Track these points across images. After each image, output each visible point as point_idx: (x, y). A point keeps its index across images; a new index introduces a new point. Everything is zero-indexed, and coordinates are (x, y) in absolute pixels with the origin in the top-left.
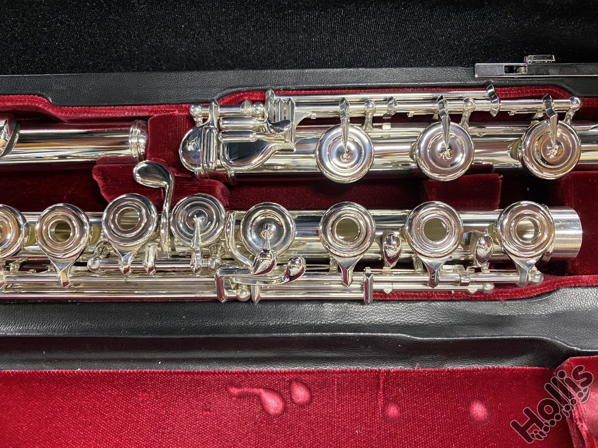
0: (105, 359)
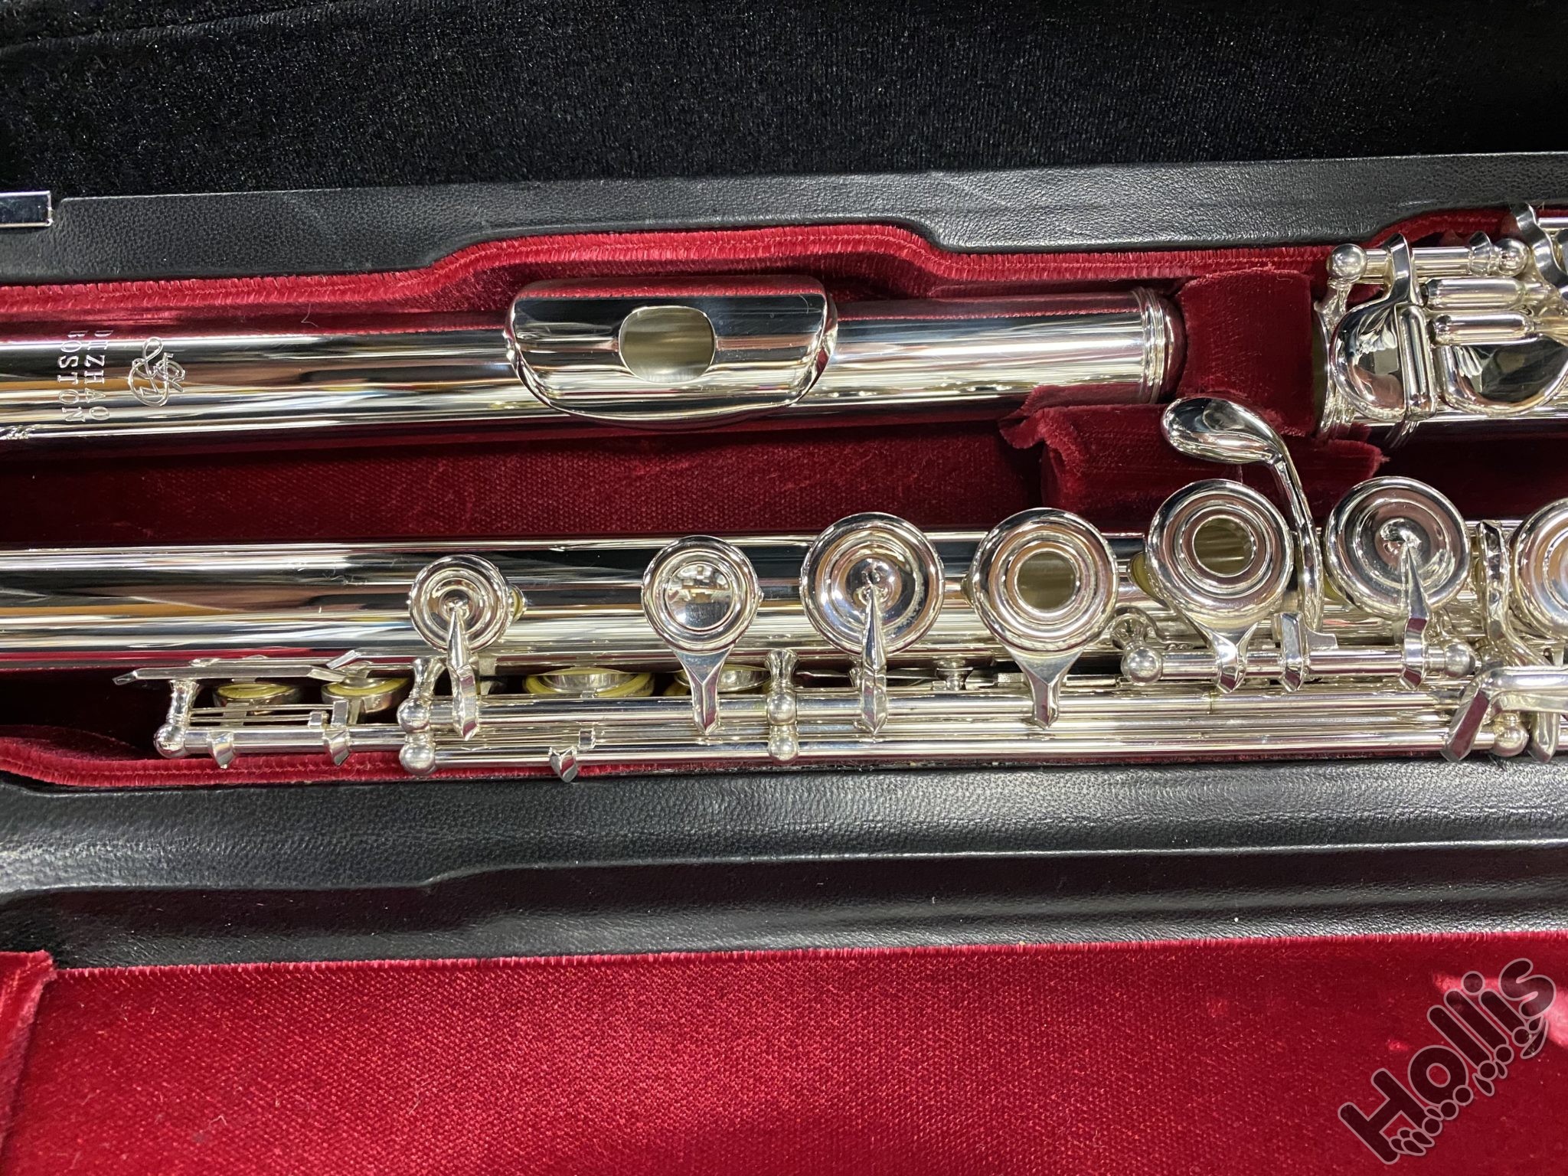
0: (1095, 916)
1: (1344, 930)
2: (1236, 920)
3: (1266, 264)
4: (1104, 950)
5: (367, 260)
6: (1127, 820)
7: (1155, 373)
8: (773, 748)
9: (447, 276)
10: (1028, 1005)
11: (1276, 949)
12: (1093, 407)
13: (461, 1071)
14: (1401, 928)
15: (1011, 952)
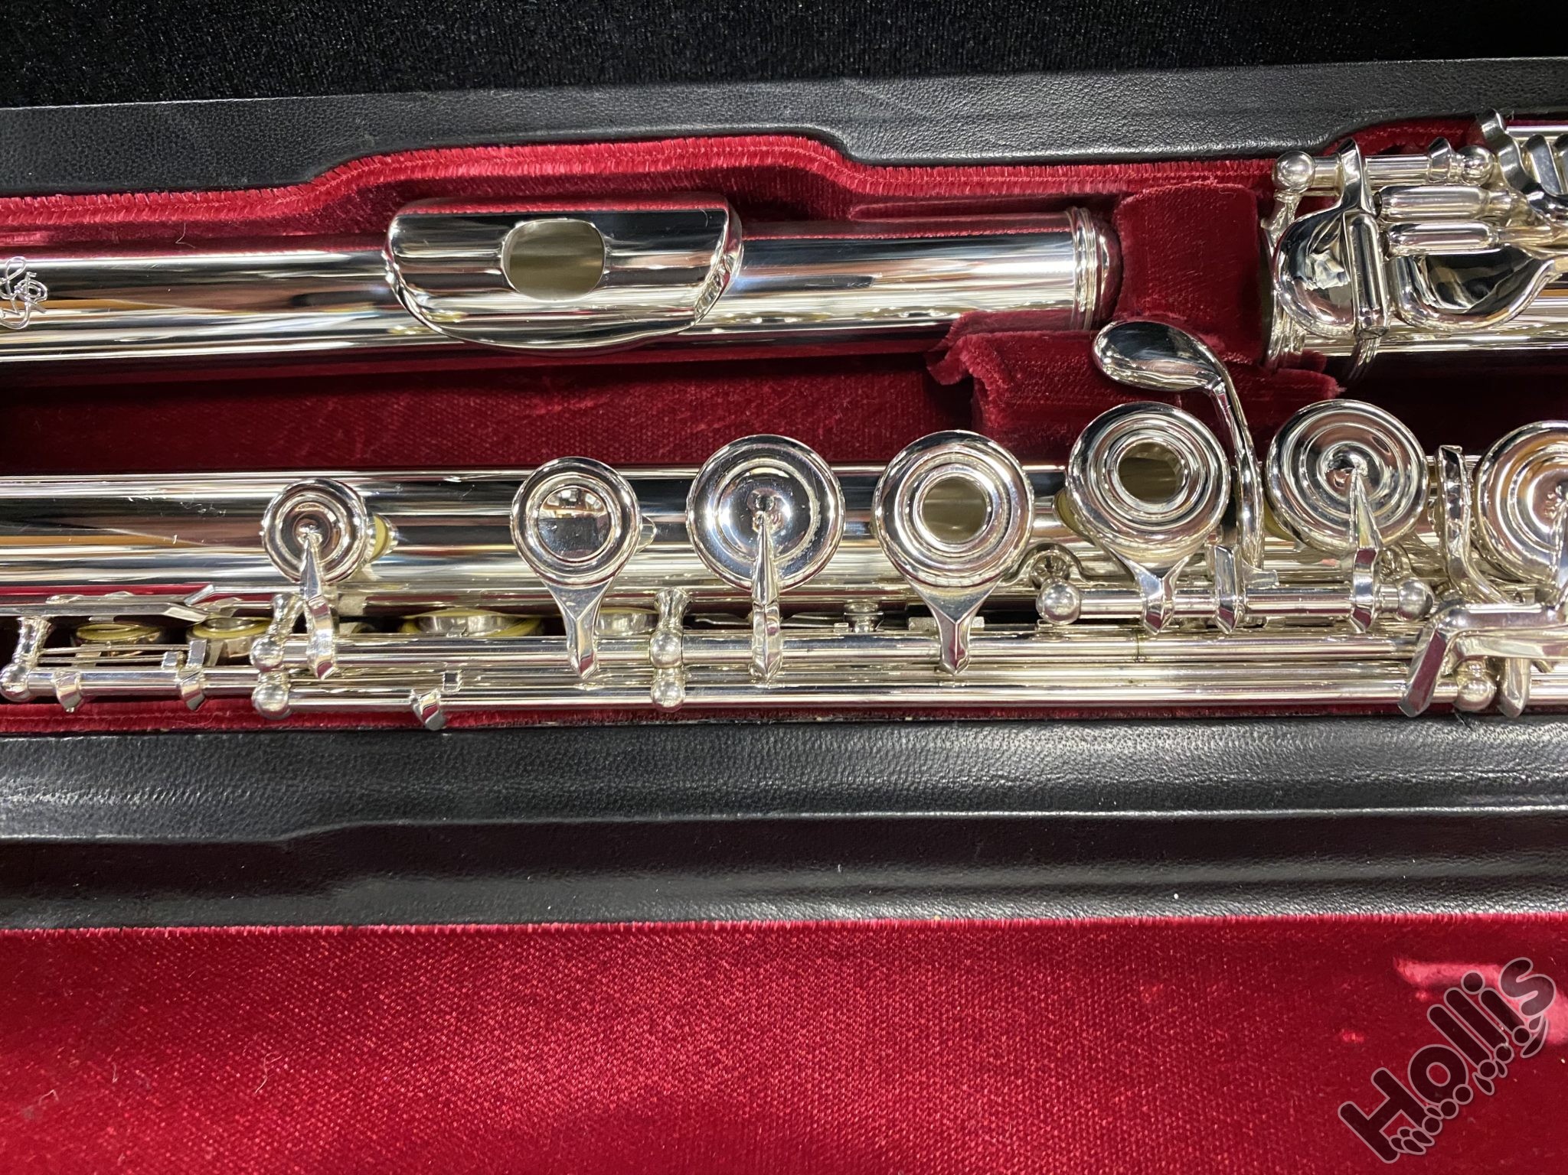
0: (1017, 889)
1: (1295, 910)
2: (1176, 896)
3: (1205, 178)
4: (1030, 928)
5: (243, 175)
6: (1049, 780)
7: (1087, 299)
8: (657, 695)
9: (328, 193)
10: (941, 985)
11: (1220, 928)
12: (1019, 333)
13: (316, 1047)
14: (1360, 908)
15: (925, 928)
